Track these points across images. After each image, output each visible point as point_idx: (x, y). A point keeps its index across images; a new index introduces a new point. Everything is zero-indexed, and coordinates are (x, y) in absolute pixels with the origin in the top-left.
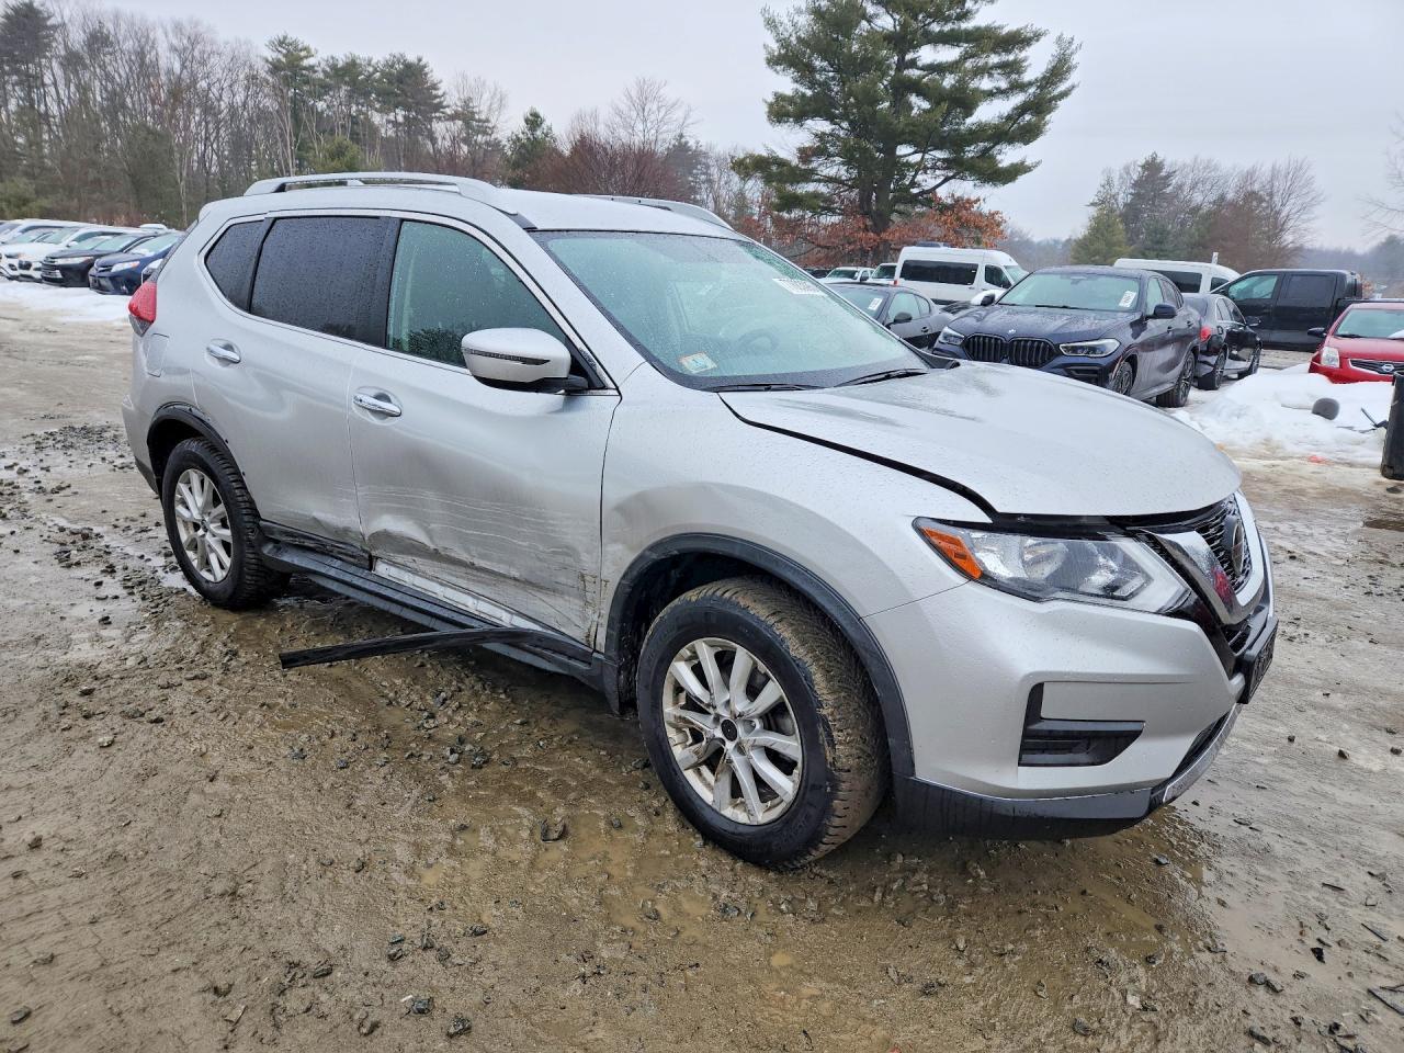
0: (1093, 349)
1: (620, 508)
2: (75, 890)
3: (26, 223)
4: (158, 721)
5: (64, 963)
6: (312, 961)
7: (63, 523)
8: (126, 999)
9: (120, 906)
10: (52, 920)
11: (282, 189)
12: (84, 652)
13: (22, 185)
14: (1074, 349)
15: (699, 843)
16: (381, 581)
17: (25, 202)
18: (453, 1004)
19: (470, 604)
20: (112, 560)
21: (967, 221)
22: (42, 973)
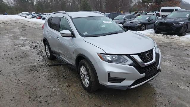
0: (179, 24)
1: (74, 50)
2: (23, 87)
3: (49, 14)
4: (38, 71)
5: (19, 93)
6: (39, 96)
7: (40, 50)
8: (22, 97)
9: (26, 89)
10: (20, 89)
11: (54, 13)
12: (35, 64)
13: (50, 9)
14: (176, 24)
15: (83, 89)
16: (61, 58)
17: (50, 11)
18: (49, 101)
19: (67, 61)
20: (42, 54)
21: (174, 2)
22: (17, 94)
